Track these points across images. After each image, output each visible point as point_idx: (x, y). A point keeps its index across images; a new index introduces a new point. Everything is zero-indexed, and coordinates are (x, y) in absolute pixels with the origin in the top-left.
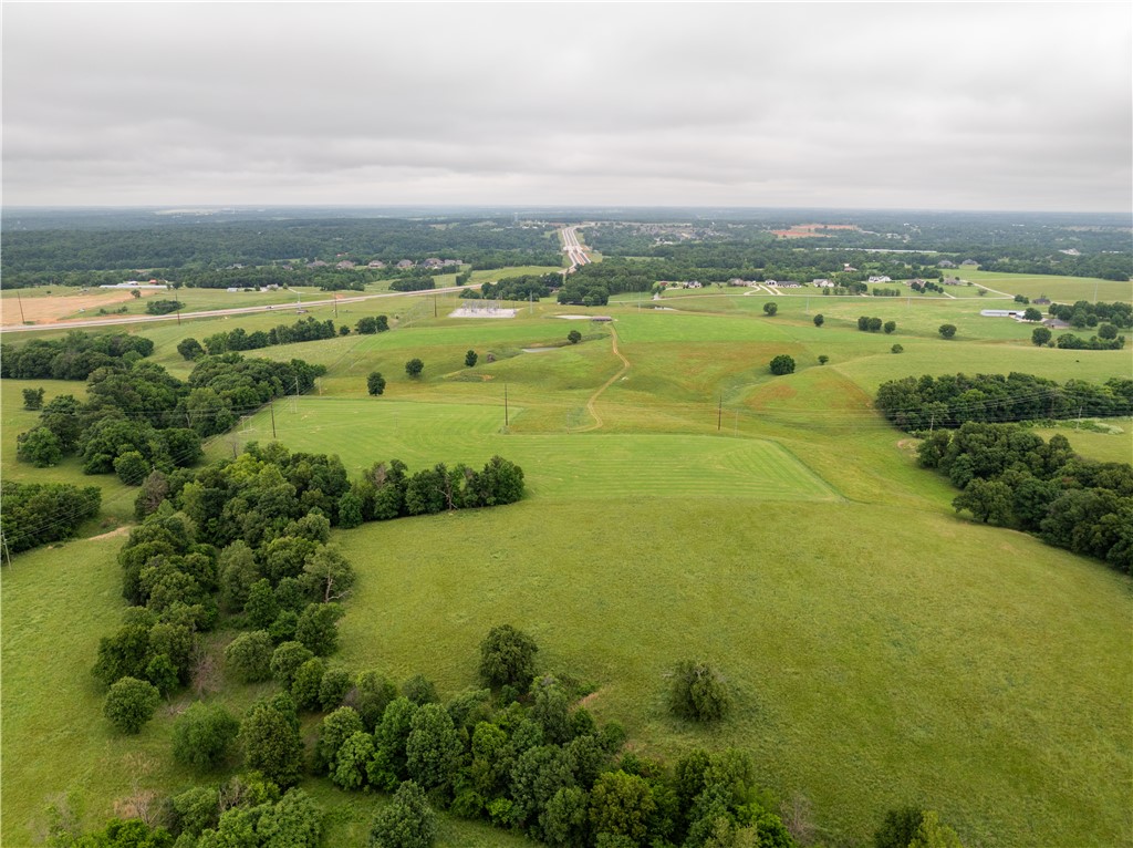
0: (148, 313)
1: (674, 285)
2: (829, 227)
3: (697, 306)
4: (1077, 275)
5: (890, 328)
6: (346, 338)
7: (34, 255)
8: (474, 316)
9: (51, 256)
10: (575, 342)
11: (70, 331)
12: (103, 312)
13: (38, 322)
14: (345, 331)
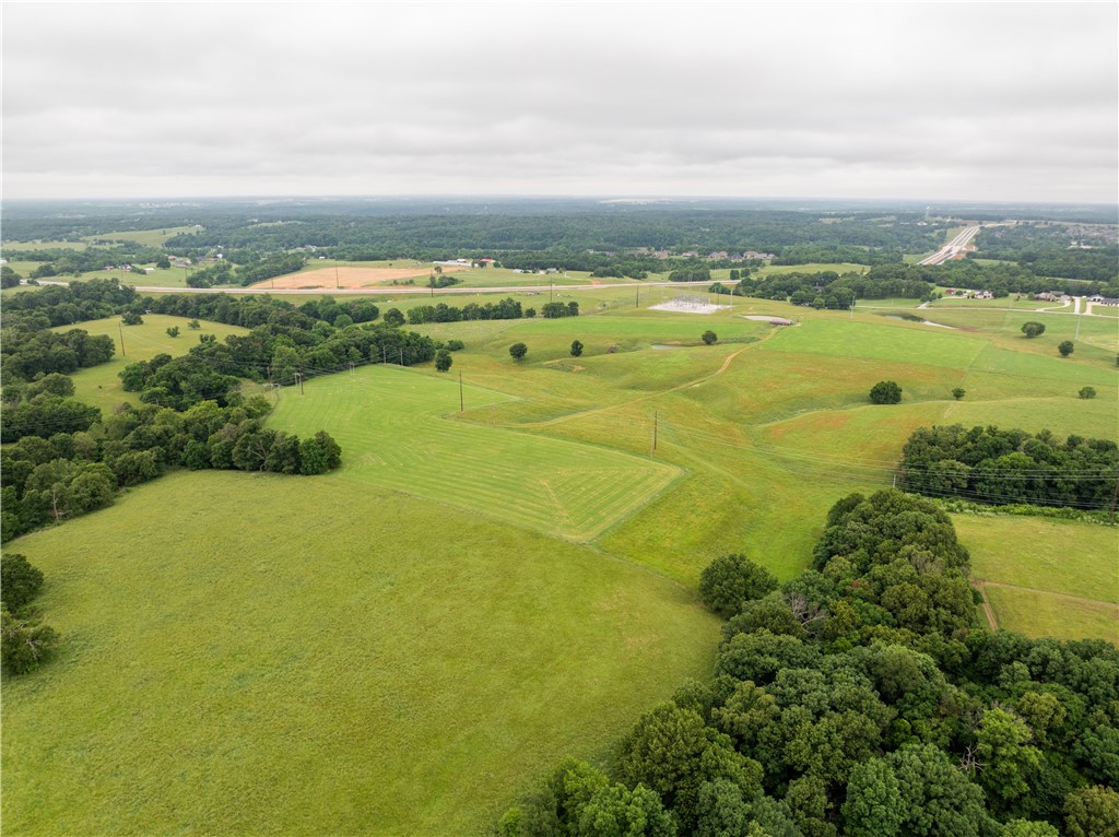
0: (429, 286)
1: (959, 294)
6: (530, 320)
7: (440, 234)
8: (679, 310)
9: (453, 236)
10: (709, 343)
11: (324, 296)
12: (396, 283)
13: (347, 288)
14: (531, 313)
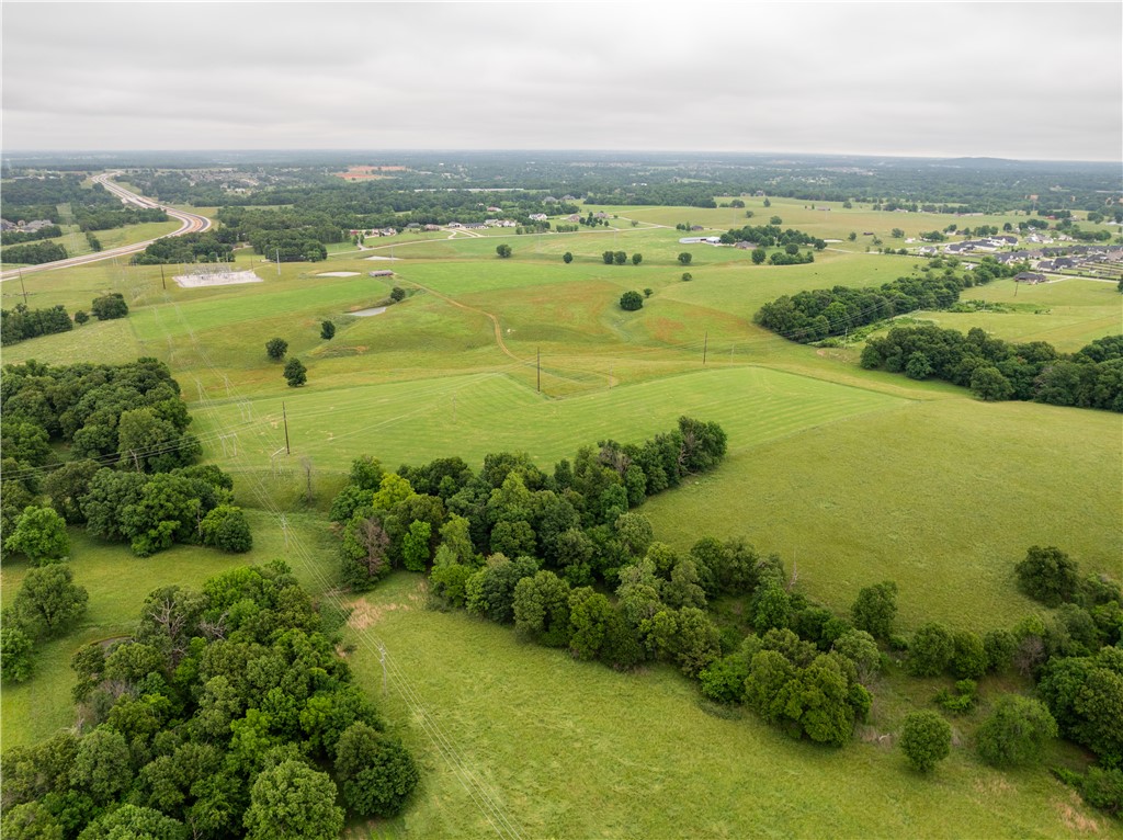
1: (368, 234)
2: (384, 169)
3: (422, 253)
4: (668, 204)
5: (637, 260)
10: (399, 300)
14: (82, 318)
